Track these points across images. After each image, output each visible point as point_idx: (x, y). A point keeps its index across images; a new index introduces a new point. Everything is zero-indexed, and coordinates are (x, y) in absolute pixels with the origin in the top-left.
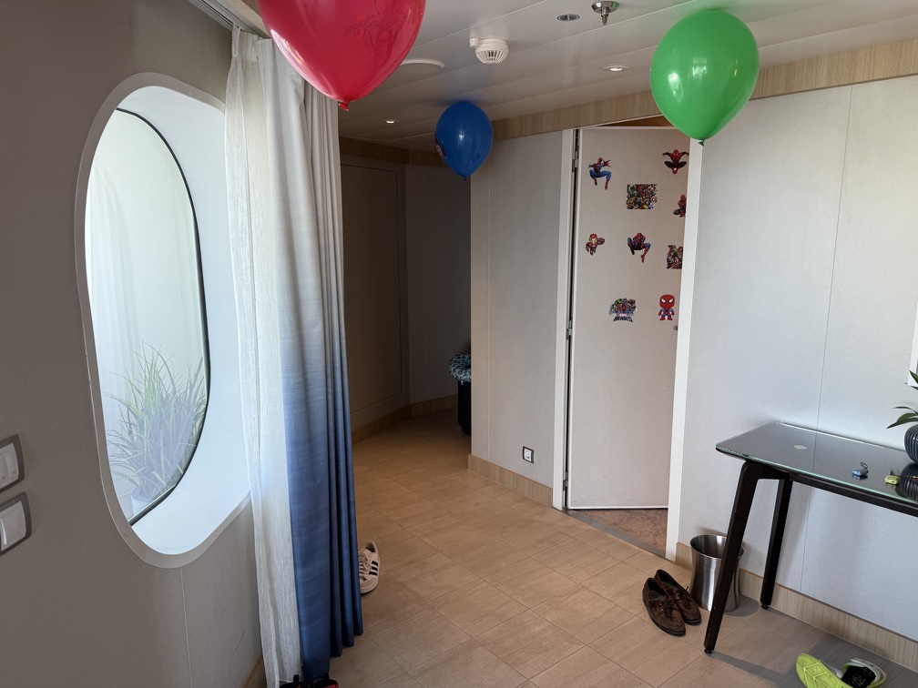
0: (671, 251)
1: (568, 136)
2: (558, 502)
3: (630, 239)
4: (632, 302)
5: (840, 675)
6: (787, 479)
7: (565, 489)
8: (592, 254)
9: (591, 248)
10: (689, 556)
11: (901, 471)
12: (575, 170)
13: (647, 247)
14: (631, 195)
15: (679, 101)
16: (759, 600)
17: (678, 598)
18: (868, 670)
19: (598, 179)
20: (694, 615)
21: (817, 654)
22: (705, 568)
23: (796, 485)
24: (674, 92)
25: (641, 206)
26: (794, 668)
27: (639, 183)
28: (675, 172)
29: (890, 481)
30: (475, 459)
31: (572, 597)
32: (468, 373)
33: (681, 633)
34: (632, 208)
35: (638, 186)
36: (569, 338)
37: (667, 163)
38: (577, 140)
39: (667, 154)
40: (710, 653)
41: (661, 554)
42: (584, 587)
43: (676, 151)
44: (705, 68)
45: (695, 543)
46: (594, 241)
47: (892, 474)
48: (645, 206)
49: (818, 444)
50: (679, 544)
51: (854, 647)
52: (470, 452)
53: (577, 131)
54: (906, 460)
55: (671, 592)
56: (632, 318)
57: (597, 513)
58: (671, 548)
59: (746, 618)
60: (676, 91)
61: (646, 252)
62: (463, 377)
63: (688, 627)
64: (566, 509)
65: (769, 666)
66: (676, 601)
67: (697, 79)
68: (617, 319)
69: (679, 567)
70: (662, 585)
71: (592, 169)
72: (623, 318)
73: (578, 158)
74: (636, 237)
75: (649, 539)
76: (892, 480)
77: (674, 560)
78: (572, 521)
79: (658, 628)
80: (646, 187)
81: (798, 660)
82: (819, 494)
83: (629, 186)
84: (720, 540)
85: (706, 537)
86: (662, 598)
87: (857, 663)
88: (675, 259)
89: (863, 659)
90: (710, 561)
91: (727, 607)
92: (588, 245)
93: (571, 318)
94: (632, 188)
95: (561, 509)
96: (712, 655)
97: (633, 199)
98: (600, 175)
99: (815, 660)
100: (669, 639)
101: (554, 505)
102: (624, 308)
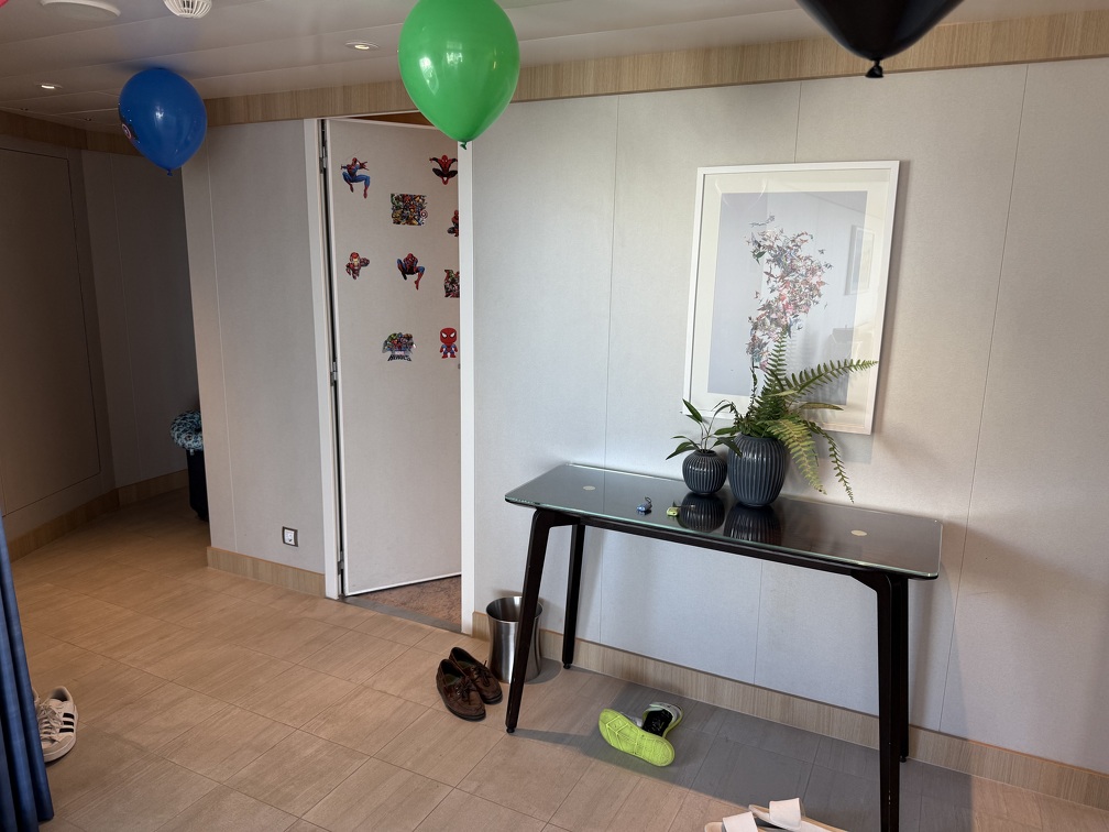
0: (448, 277)
1: (311, 127)
2: (332, 590)
3: (399, 261)
4: (409, 337)
5: (640, 724)
6: (579, 523)
7: (341, 572)
8: (354, 277)
9: (353, 270)
10: (486, 625)
11: (682, 501)
12: (324, 171)
13: (421, 271)
14: (396, 208)
15: (434, 92)
16: (561, 661)
17: (476, 676)
18: (666, 712)
19: (354, 184)
20: (493, 692)
21: (619, 707)
22: (503, 636)
23: (588, 529)
24: (428, 81)
25: (409, 222)
26: (598, 727)
27: (405, 193)
28: (445, 183)
29: (671, 513)
30: (217, 552)
31: (352, 703)
32: (199, 439)
33: (481, 716)
34: (399, 223)
35: (403, 196)
36: (334, 384)
37: (435, 171)
38: (323, 133)
39: (435, 159)
40: (513, 731)
41: (456, 629)
42: (367, 687)
43: (445, 157)
44: (461, 56)
45: (491, 610)
46: (356, 261)
47: (674, 505)
48: (414, 222)
49: (606, 482)
50: (475, 613)
51: (654, 690)
52: (209, 544)
53: (323, 122)
54: (685, 490)
55: (468, 672)
56: (411, 356)
57: (381, 595)
58: (467, 619)
59: (549, 683)
60: (430, 79)
61: (420, 277)
62: (191, 444)
63: (487, 707)
64: (343, 597)
65: (573, 732)
66: (473, 681)
67: (453, 68)
68: (392, 358)
69: (477, 640)
70: (459, 665)
71: (346, 170)
72: (399, 357)
73: (326, 156)
74: (407, 259)
75: (442, 615)
76: (672, 512)
77: (470, 633)
78: (350, 610)
79: (455, 717)
80: (413, 198)
81: (601, 718)
82: (611, 535)
83: (392, 195)
84: (517, 600)
85: (503, 601)
86: (458, 681)
87: (656, 707)
88: (452, 286)
89: (661, 701)
90: (508, 627)
91: (528, 675)
92: (348, 266)
93: (334, 359)
94: (397, 199)
95: (336, 597)
96: (516, 733)
97: (399, 211)
98: (357, 180)
99: (616, 713)
100: (468, 727)
101: (328, 595)
102: (399, 344)
